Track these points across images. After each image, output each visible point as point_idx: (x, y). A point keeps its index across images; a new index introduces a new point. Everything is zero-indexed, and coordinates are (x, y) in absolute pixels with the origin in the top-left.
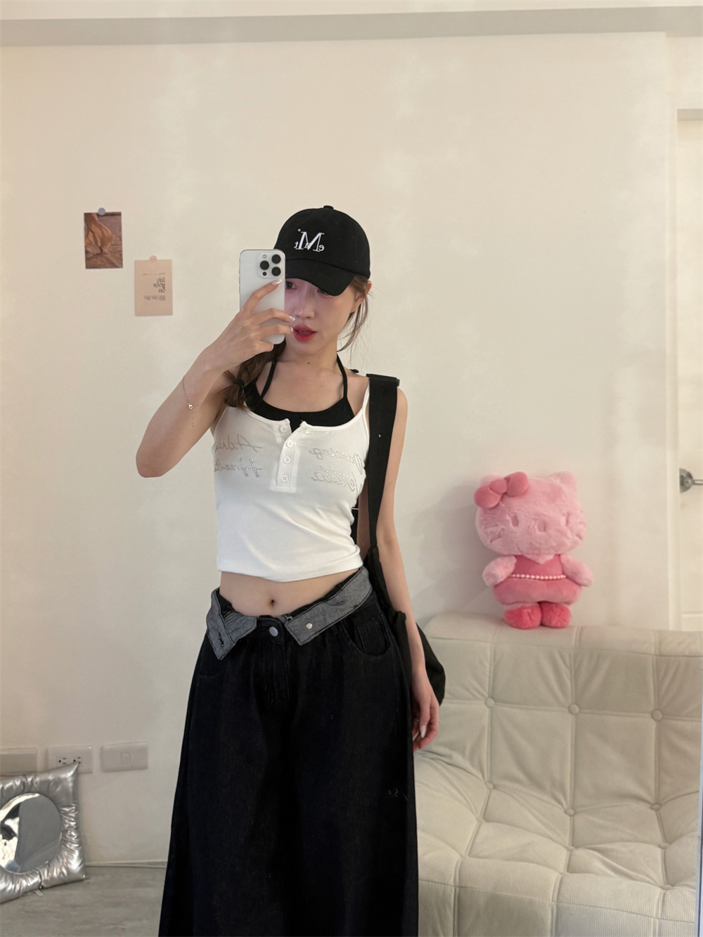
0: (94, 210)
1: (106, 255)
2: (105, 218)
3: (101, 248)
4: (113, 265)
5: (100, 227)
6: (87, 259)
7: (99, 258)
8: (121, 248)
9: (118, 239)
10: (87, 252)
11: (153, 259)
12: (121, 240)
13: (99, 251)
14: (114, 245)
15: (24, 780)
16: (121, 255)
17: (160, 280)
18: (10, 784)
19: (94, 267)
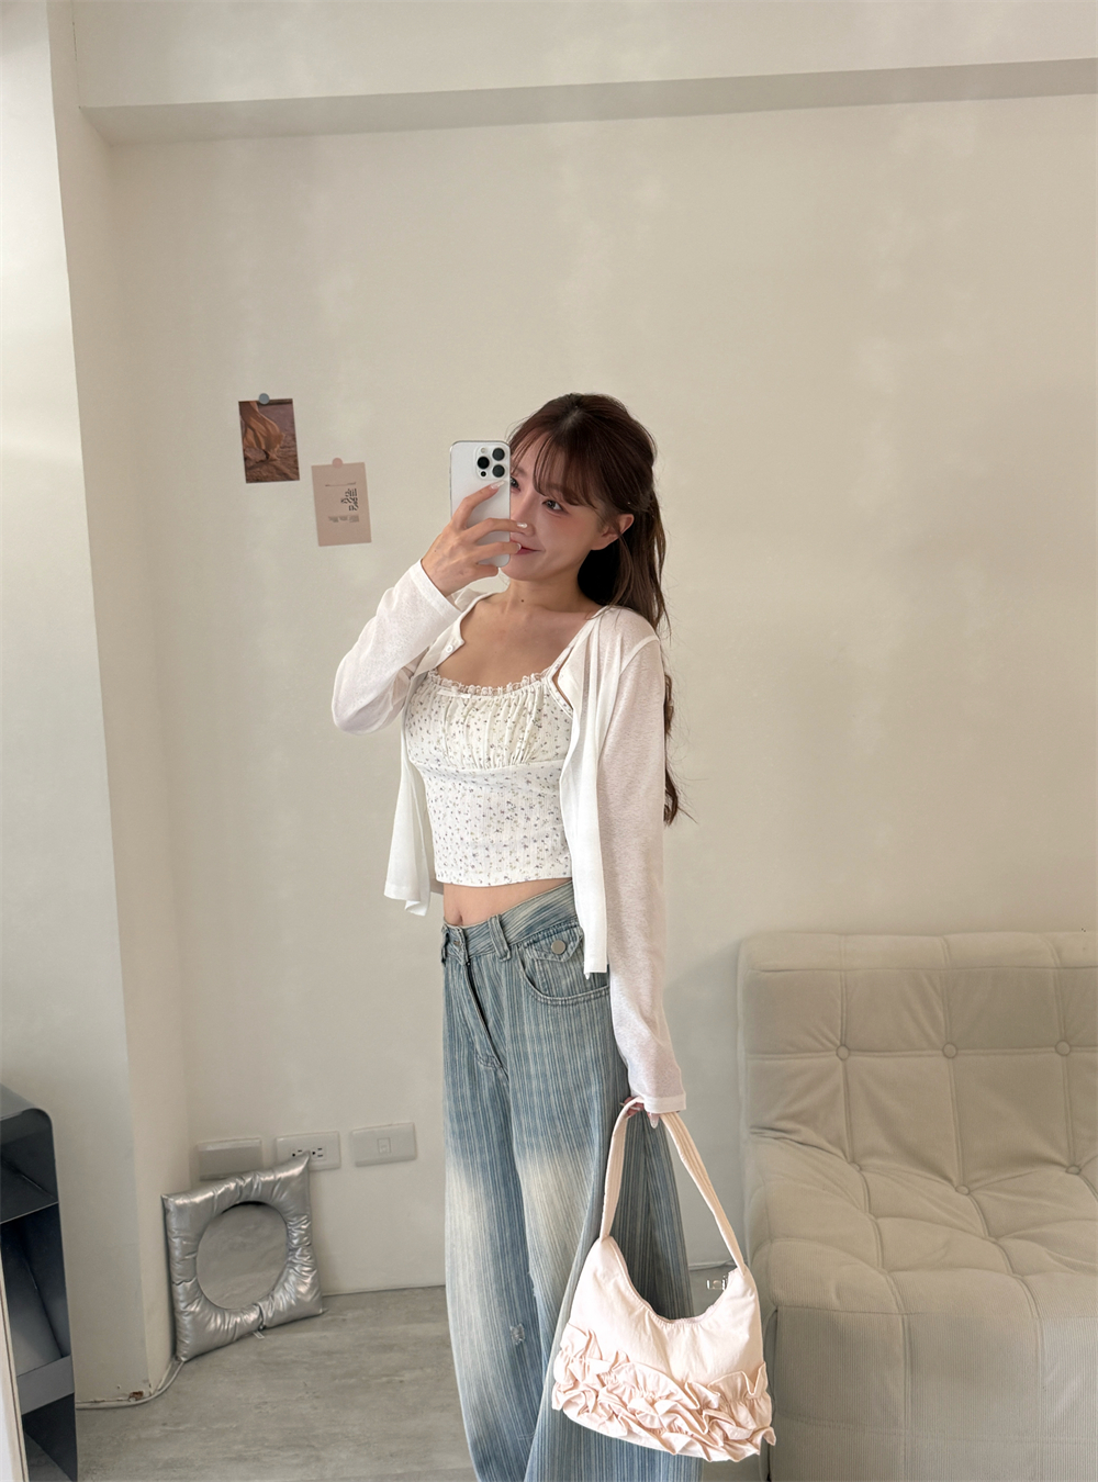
0: (253, 397)
1: (274, 463)
2: (269, 408)
3: (266, 453)
4: (286, 478)
5: (263, 421)
6: (247, 469)
7: (265, 467)
8: (296, 451)
9: (290, 438)
10: (246, 459)
11: (337, 462)
12: (294, 439)
13: (264, 457)
14: (284, 447)
15: (241, 1183)
16: (296, 461)
17: (349, 492)
18: (223, 1189)
19: (258, 480)
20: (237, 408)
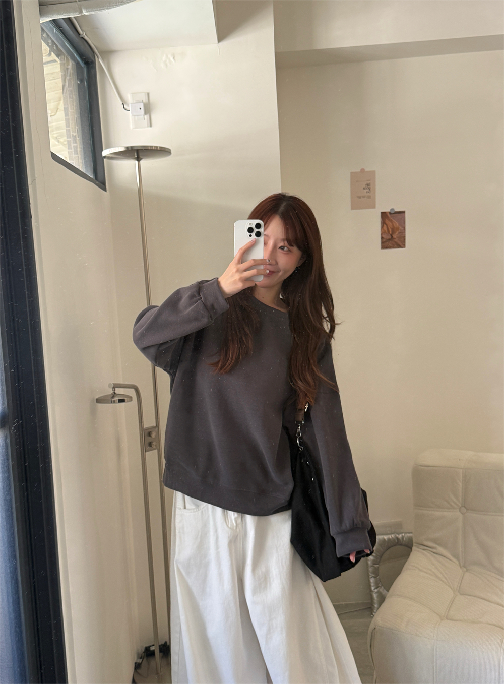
0: (387, 210)
1: (396, 240)
2: (394, 215)
4: (399, 247)
6: (382, 243)
7: (390, 242)
8: (405, 235)
9: (403, 229)
10: (382, 238)
12: (405, 229)
13: (390, 237)
14: (400, 233)
16: (405, 240)
19: (386, 248)
20: (379, 215)
